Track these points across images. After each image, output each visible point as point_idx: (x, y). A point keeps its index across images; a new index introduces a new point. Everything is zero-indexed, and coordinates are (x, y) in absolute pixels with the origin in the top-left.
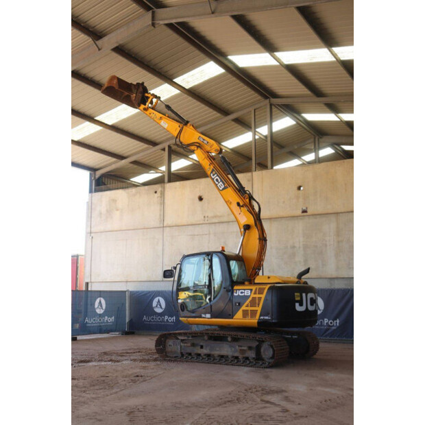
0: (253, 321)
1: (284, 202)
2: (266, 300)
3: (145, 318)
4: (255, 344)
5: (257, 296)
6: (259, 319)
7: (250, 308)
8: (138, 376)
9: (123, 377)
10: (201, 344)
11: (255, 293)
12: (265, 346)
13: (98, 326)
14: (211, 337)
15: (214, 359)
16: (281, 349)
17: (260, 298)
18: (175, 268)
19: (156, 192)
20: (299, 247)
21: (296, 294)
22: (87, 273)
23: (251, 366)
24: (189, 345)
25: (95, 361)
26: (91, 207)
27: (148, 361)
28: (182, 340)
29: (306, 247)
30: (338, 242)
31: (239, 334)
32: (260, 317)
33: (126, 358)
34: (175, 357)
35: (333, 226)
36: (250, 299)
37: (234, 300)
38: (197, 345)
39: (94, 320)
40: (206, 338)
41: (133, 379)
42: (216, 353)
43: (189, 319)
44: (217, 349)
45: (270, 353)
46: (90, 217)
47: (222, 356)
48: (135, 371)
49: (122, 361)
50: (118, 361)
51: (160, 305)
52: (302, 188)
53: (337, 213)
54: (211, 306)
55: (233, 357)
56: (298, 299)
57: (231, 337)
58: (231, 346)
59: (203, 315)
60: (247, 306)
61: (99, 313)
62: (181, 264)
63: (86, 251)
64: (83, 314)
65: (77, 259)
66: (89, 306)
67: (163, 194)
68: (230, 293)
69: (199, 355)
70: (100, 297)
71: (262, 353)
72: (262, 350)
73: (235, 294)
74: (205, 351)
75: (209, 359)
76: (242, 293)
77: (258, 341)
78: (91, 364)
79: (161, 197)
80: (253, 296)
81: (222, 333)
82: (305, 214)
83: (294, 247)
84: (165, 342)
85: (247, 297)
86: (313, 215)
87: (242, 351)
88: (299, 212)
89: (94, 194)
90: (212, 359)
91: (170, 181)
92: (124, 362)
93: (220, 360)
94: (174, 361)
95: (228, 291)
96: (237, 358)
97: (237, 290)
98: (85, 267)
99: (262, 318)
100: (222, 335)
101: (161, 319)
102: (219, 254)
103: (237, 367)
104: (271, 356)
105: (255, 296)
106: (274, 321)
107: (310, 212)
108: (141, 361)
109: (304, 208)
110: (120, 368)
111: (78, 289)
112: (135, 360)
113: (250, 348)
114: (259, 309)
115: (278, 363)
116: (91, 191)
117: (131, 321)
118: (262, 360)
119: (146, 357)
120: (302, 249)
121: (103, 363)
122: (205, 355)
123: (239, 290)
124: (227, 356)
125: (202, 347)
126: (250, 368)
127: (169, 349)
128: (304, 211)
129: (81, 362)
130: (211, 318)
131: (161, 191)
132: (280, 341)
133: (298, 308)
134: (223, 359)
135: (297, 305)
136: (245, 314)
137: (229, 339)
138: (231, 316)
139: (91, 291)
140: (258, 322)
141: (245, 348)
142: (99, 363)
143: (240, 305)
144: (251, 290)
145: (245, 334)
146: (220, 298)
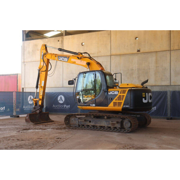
0: (120, 108)
1: (128, 46)
2: (127, 97)
3: (54, 106)
4: (120, 120)
5: (122, 94)
6: (123, 107)
7: (117, 101)
8: (58, 138)
9: (50, 139)
10: (90, 120)
11: (121, 93)
12: (126, 121)
13: (30, 110)
14: (95, 116)
15: (97, 128)
16: (135, 123)
17: (123, 96)
18: (75, 79)
19: (59, 41)
20: (135, 70)
21: (143, 93)
22: (23, 83)
23: (118, 132)
24: (83, 120)
25: (32, 129)
26: (24, 49)
27: (61, 129)
28: (79, 118)
29: (139, 70)
30: (157, 67)
31: (111, 115)
32: (123, 106)
33: (48, 127)
34: (75, 127)
35: (154, 58)
36: (118, 96)
37: (109, 97)
38: (87, 121)
39: (28, 107)
40: (92, 117)
41: (56, 140)
42: (98, 125)
43: (83, 107)
44: (99, 123)
45: (129, 125)
46: (23, 54)
47: (101, 127)
48: (56, 135)
49: (47, 129)
50: (45, 129)
51: (62, 99)
52: (137, 39)
53: (156, 52)
54: (95, 100)
55: (108, 127)
56: (144, 96)
57: (107, 117)
58: (106, 121)
59: (91, 105)
60: (116, 100)
61: (30, 103)
62: (78, 77)
63: (22, 72)
64: (21, 104)
65: (17, 76)
66: (24, 100)
67: (62, 42)
68: (106, 93)
69: (88, 126)
70: (31, 95)
71: (124, 125)
72: (124, 124)
73: (109, 93)
74: (92, 124)
75: (94, 128)
76: (113, 93)
77: (121, 118)
78: (30, 131)
79: (61, 43)
80: (119, 94)
81: (101, 114)
82: (139, 52)
83: (132, 70)
84: (69, 119)
85: (116, 95)
86: (143, 53)
87: (113, 124)
88: (136, 51)
89: (25, 42)
90: (96, 128)
91: (66, 35)
92: (48, 130)
93: (100, 128)
94: (75, 129)
95: (105, 92)
96: (110, 127)
97: (110, 91)
98: (21, 80)
99: (125, 106)
100: (101, 115)
101: (62, 107)
102: (100, 72)
103: (111, 133)
104: (129, 127)
105: (121, 94)
106: (131, 108)
107: (141, 51)
108: (57, 129)
109: (139, 49)
110: (47, 133)
111: (18, 91)
112: (54, 128)
113: (118, 122)
114: (123, 102)
115: (133, 130)
116: (23, 40)
117: (46, 107)
118: (124, 128)
119: (59, 127)
120: (137, 71)
121: (37, 130)
122: (92, 126)
123: (111, 91)
124: (104, 127)
125: (90, 122)
126: (118, 133)
127: (71, 122)
128: (139, 51)
129: (24, 129)
130: (95, 106)
131: (61, 40)
132: (134, 119)
133: (144, 101)
134: (102, 128)
135: (144, 99)
136: (115, 104)
137: (105, 117)
138: (107, 105)
139: (25, 92)
140: (122, 109)
141: (115, 123)
142: (34, 130)
143: (112, 99)
144: (118, 91)
145: (114, 115)
146: (100, 96)
